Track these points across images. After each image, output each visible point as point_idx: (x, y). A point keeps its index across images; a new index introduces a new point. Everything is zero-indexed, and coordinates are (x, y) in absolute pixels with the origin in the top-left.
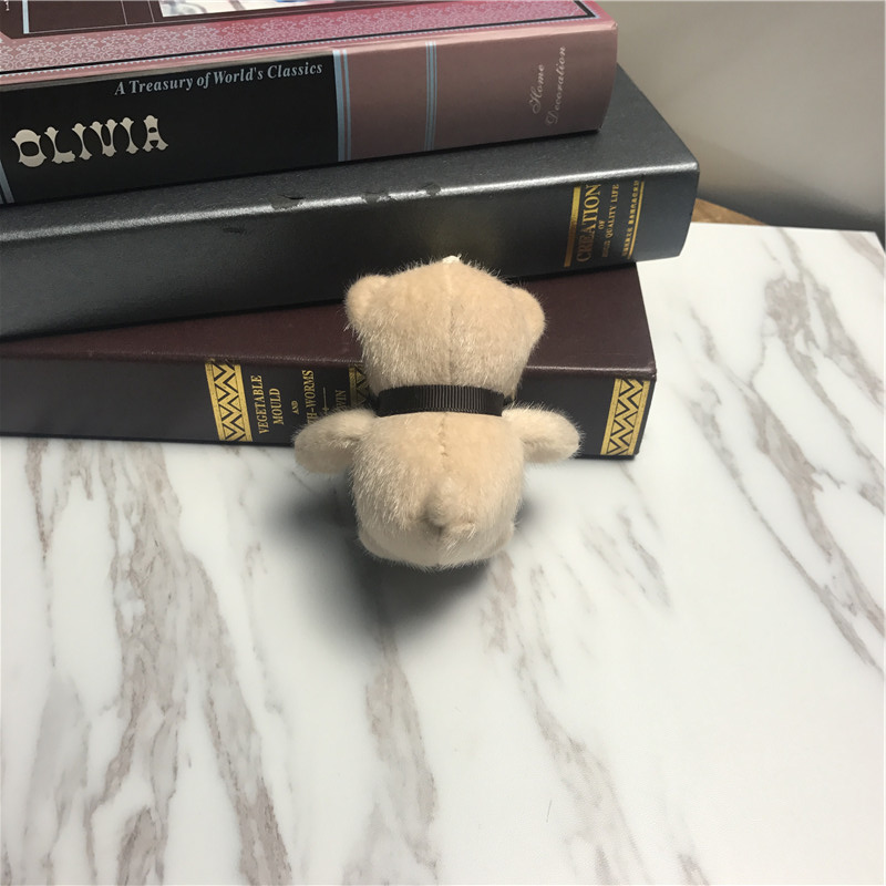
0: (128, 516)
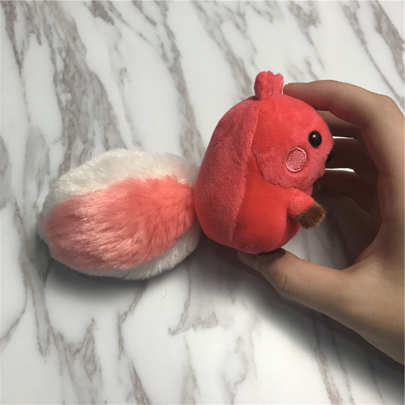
0: (60, 53)
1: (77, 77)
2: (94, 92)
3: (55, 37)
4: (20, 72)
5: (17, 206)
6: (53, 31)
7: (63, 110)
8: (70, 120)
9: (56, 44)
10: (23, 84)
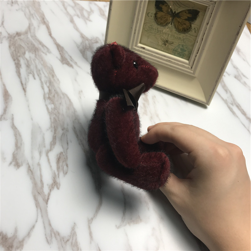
1: (56, 96)
2: (66, 103)
3: (43, 76)
4: (25, 94)
5: (29, 165)
6: (41, 72)
7: (50, 113)
8: (54, 118)
9: (43, 79)
10: (27, 101)
